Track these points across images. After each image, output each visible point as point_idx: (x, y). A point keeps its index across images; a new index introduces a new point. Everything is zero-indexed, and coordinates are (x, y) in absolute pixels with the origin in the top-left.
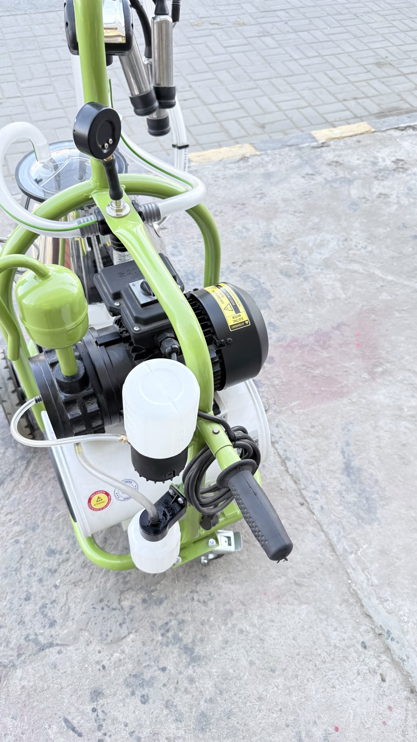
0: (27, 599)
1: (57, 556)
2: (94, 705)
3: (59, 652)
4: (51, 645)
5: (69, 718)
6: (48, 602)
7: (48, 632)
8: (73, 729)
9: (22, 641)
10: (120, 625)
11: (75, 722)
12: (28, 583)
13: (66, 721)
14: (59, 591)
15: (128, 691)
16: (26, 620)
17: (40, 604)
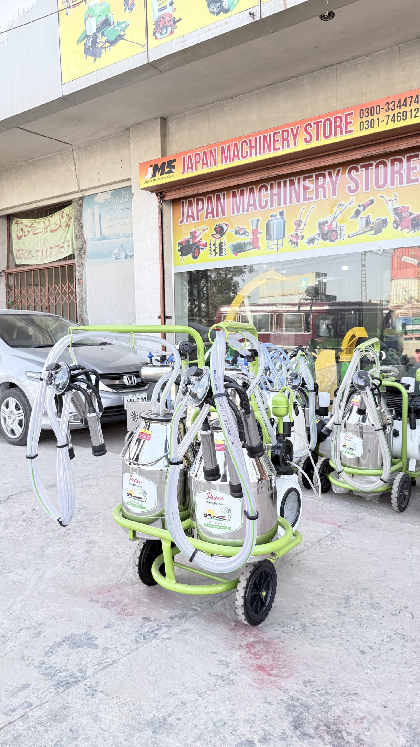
0: (393, 649)
1: (361, 649)
2: (398, 614)
3: (396, 630)
4: (398, 633)
5: (411, 618)
6: (384, 642)
7: (394, 636)
8: (412, 615)
9: (409, 642)
10: (362, 618)
11: (410, 616)
12: (386, 653)
13: (413, 618)
14: (376, 641)
15: (382, 608)
16: (400, 645)
17: (388, 644)
